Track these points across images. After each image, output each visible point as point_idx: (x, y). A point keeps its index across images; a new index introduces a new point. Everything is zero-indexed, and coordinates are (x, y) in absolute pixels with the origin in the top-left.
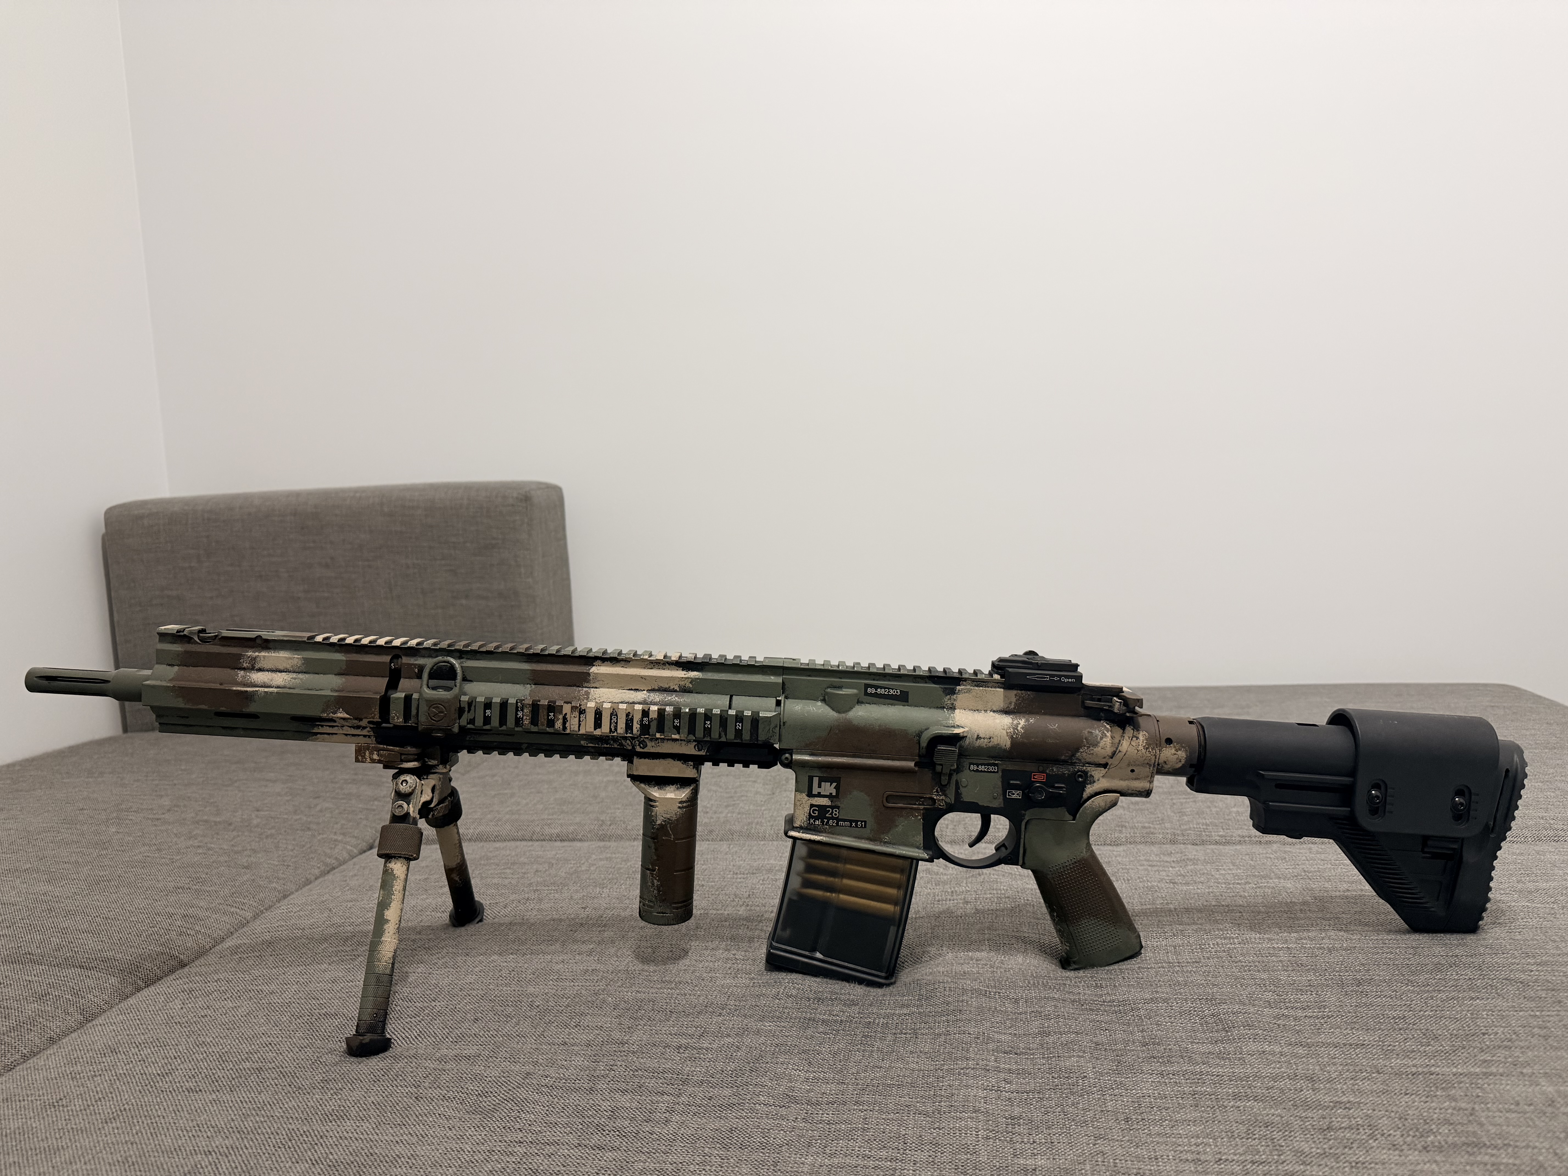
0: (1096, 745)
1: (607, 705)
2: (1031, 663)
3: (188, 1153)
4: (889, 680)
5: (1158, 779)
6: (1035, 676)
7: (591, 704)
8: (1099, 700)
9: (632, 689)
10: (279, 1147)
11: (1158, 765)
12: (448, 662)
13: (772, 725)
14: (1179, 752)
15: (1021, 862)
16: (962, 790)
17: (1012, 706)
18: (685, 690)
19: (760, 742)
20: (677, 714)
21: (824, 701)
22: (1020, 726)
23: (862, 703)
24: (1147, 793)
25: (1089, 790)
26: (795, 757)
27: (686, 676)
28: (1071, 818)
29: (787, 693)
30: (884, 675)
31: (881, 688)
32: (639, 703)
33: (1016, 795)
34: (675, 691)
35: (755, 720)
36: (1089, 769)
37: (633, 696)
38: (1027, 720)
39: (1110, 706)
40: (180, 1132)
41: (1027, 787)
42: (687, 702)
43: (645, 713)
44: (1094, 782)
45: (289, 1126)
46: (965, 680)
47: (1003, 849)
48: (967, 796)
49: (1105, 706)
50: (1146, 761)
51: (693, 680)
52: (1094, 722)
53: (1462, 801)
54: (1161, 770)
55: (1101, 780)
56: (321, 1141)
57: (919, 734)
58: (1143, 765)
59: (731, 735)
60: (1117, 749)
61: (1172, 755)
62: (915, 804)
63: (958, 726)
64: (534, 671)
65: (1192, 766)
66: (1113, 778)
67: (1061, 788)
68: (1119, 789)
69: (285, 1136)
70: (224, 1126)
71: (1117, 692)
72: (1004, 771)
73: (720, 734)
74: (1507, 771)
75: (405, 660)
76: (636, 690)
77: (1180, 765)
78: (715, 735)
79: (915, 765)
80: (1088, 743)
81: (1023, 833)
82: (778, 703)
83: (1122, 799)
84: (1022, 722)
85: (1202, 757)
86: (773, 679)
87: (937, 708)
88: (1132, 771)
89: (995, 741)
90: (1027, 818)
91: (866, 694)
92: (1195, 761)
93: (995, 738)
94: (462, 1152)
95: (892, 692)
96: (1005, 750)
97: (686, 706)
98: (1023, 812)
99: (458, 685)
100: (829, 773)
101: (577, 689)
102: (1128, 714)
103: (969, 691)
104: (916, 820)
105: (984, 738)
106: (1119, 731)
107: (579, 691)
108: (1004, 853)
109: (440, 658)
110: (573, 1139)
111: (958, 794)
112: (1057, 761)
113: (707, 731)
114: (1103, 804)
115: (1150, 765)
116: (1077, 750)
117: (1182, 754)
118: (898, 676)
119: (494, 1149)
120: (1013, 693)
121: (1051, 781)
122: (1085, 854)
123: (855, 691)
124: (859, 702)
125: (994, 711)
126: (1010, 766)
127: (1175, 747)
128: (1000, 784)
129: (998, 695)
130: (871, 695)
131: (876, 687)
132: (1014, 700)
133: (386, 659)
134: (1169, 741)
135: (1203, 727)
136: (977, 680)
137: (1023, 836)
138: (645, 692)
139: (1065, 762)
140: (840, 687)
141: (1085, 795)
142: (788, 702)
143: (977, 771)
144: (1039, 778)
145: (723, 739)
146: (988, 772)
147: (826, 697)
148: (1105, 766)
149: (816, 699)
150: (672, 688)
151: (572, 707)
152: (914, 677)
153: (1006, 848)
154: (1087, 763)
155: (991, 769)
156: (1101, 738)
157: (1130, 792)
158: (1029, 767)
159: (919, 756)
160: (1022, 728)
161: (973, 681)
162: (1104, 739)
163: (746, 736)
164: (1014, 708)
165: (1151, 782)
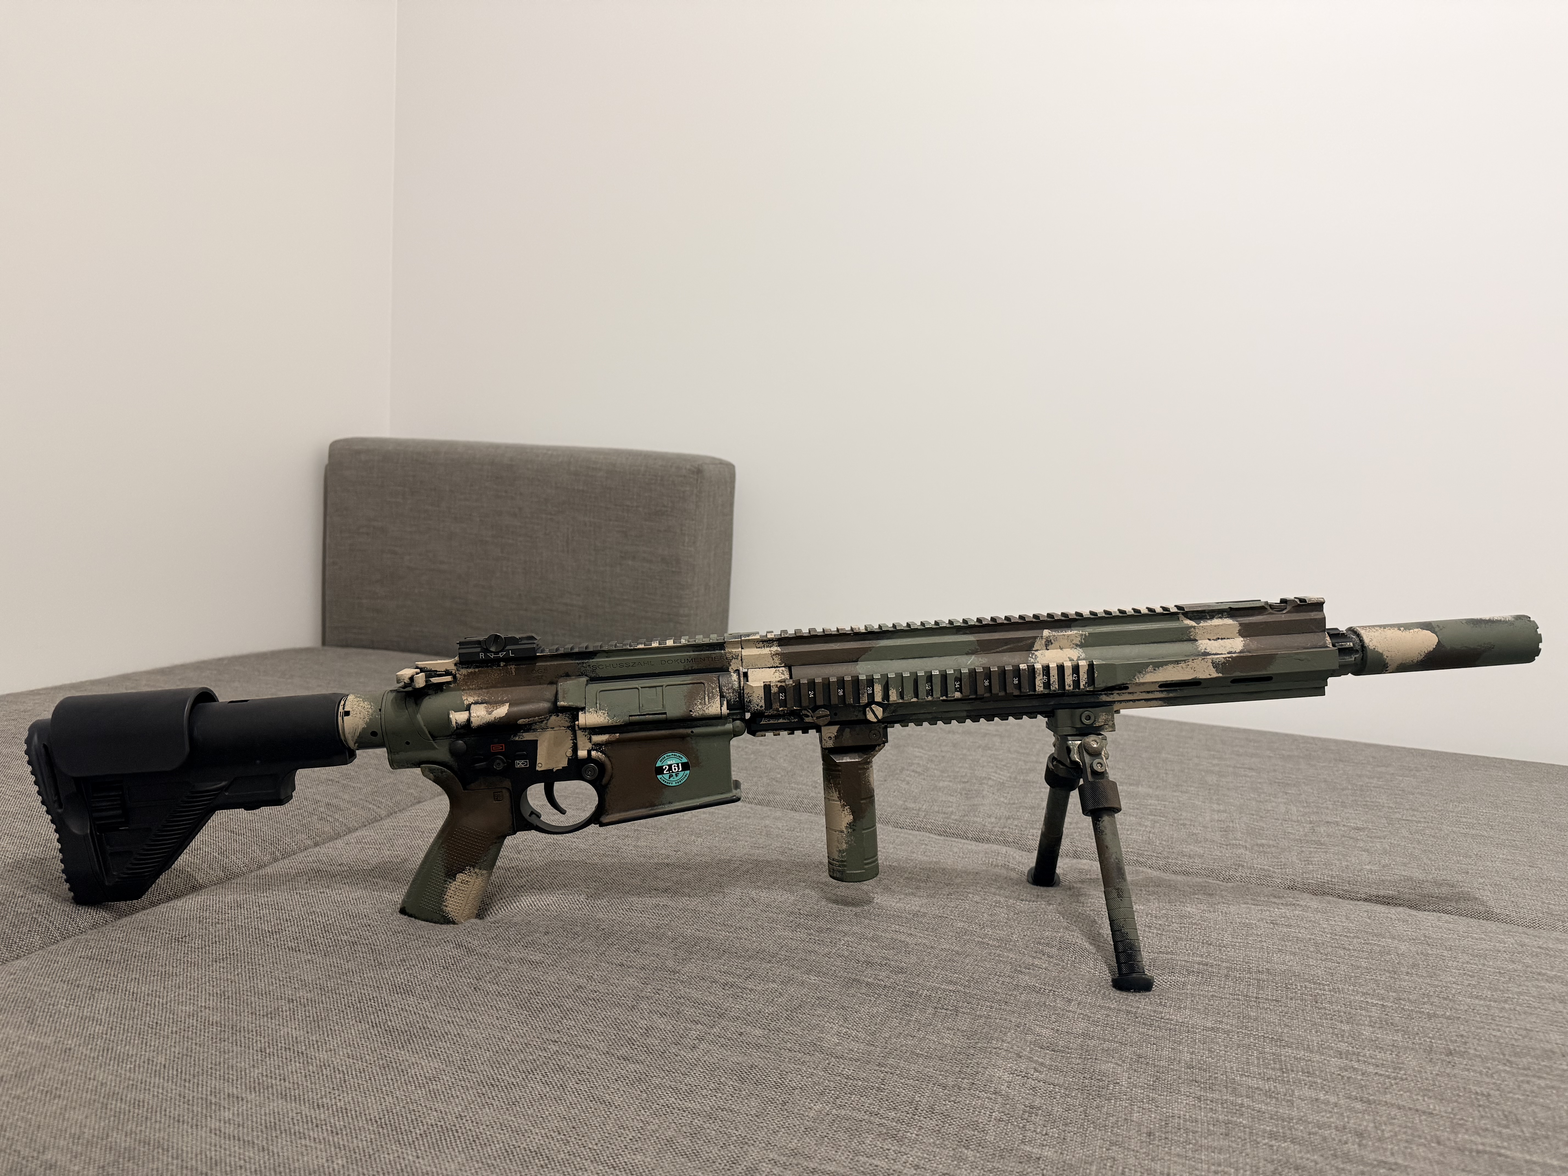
3: (275, 997)
10: (349, 1007)
40: (274, 980)
45: (363, 991)
56: (385, 1008)
69: (357, 999)
70: (310, 982)
94: (502, 1041)
110: (602, 1046)
119: (531, 1043)
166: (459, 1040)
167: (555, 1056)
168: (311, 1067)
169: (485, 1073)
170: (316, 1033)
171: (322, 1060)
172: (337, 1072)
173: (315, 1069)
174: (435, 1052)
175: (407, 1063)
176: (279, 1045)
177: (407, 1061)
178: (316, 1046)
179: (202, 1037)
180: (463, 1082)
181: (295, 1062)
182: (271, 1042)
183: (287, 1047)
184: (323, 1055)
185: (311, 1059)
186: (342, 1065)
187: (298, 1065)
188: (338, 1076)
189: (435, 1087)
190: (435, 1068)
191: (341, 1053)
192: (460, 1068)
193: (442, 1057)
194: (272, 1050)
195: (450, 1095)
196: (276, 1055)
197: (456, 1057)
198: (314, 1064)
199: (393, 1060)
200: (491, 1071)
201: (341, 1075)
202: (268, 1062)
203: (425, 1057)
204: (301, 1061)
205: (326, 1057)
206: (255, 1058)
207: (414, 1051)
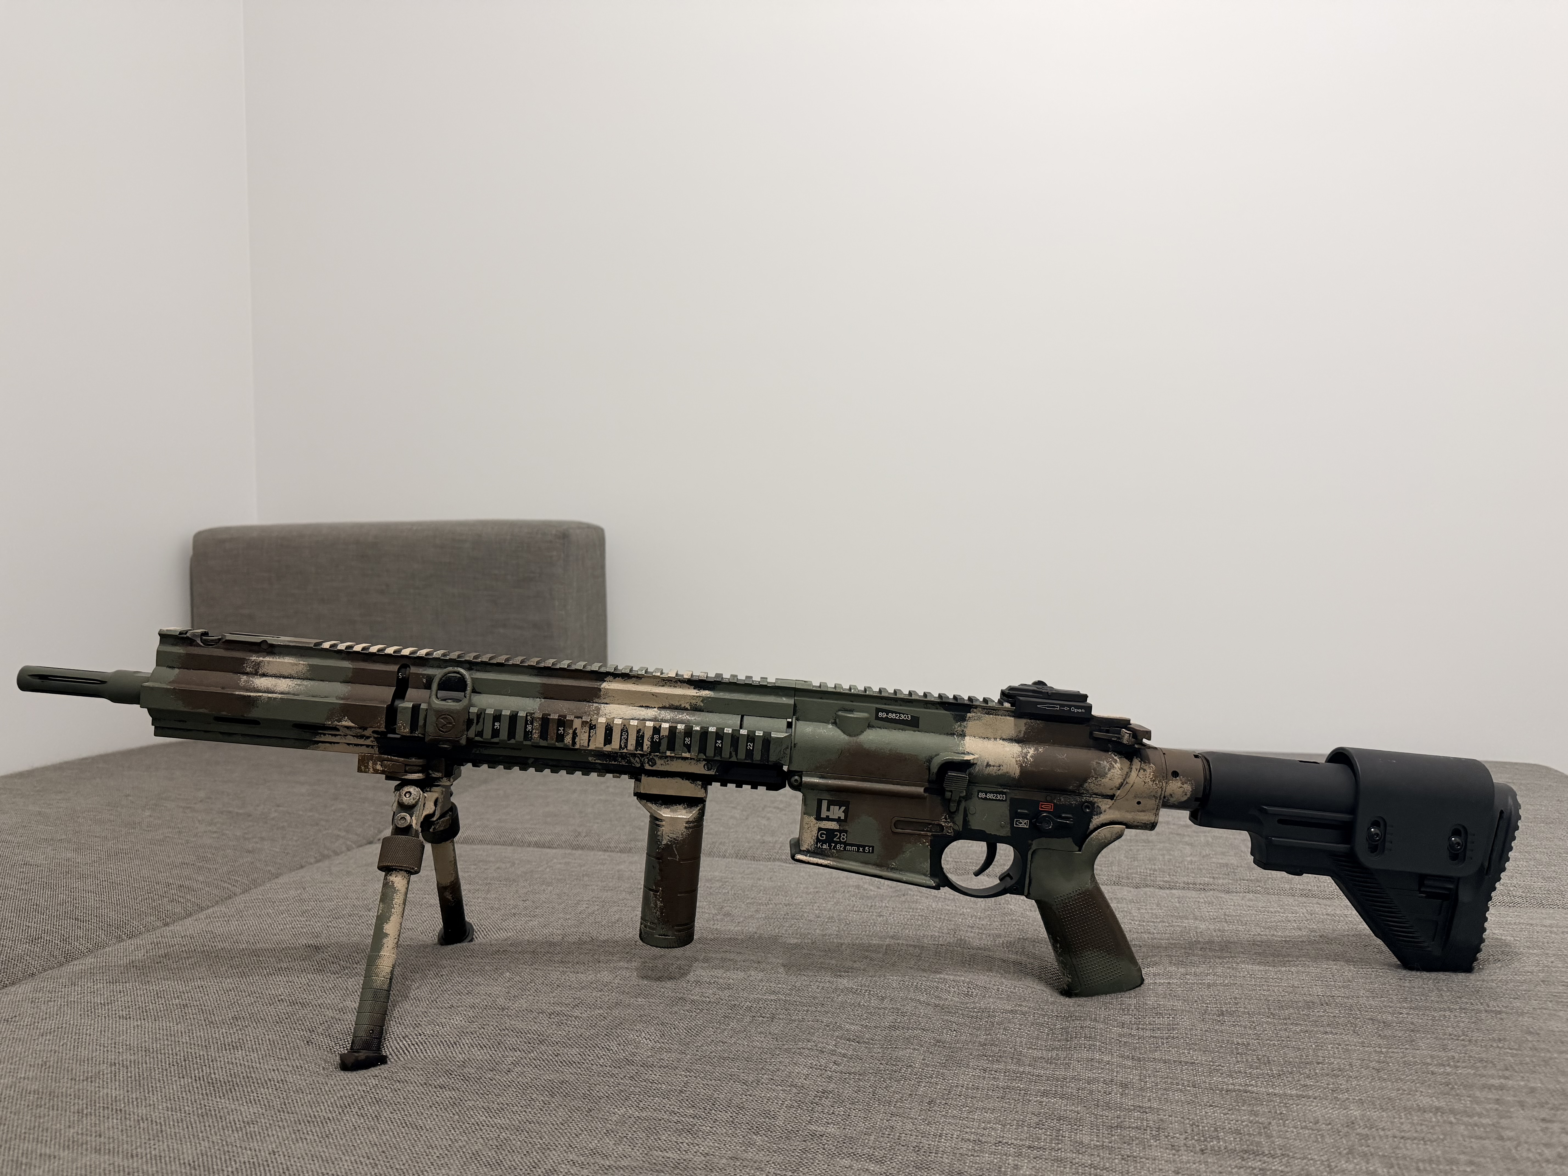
166: (281, 1085)
168: (128, 1122)
169: (303, 1112)
170: (136, 1091)
171: (140, 1115)
172: (154, 1124)
173: (132, 1123)
174: (256, 1098)
175: (226, 1110)
176: (98, 1105)
177: (227, 1108)
178: (135, 1103)
180: (280, 1123)
181: (113, 1119)
182: (89, 1103)
183: (106, 1106)
184: (143, 1111)
185: (130, 1115)
186: (160, 1118)
187: (115, 1121)
188: (155, 1127)
189: (252, 1129)
190: (255, 1113)
191: (160, 1107)
192: (279, 1111)
193: (262, 1102)
194: (89, 1110)
195: (266, 1135)
196: (93, 1114)
197: (277, 1103)
198: (132, 1119)
199: (212, 1109)
200: (310, 1110)
201: (159, 1126)
202: (85, 1122)
203: (245, 1104)
204: (119, 1118)
205: (144, 1112)
206: (72, 1119)
207: (235, 1098)
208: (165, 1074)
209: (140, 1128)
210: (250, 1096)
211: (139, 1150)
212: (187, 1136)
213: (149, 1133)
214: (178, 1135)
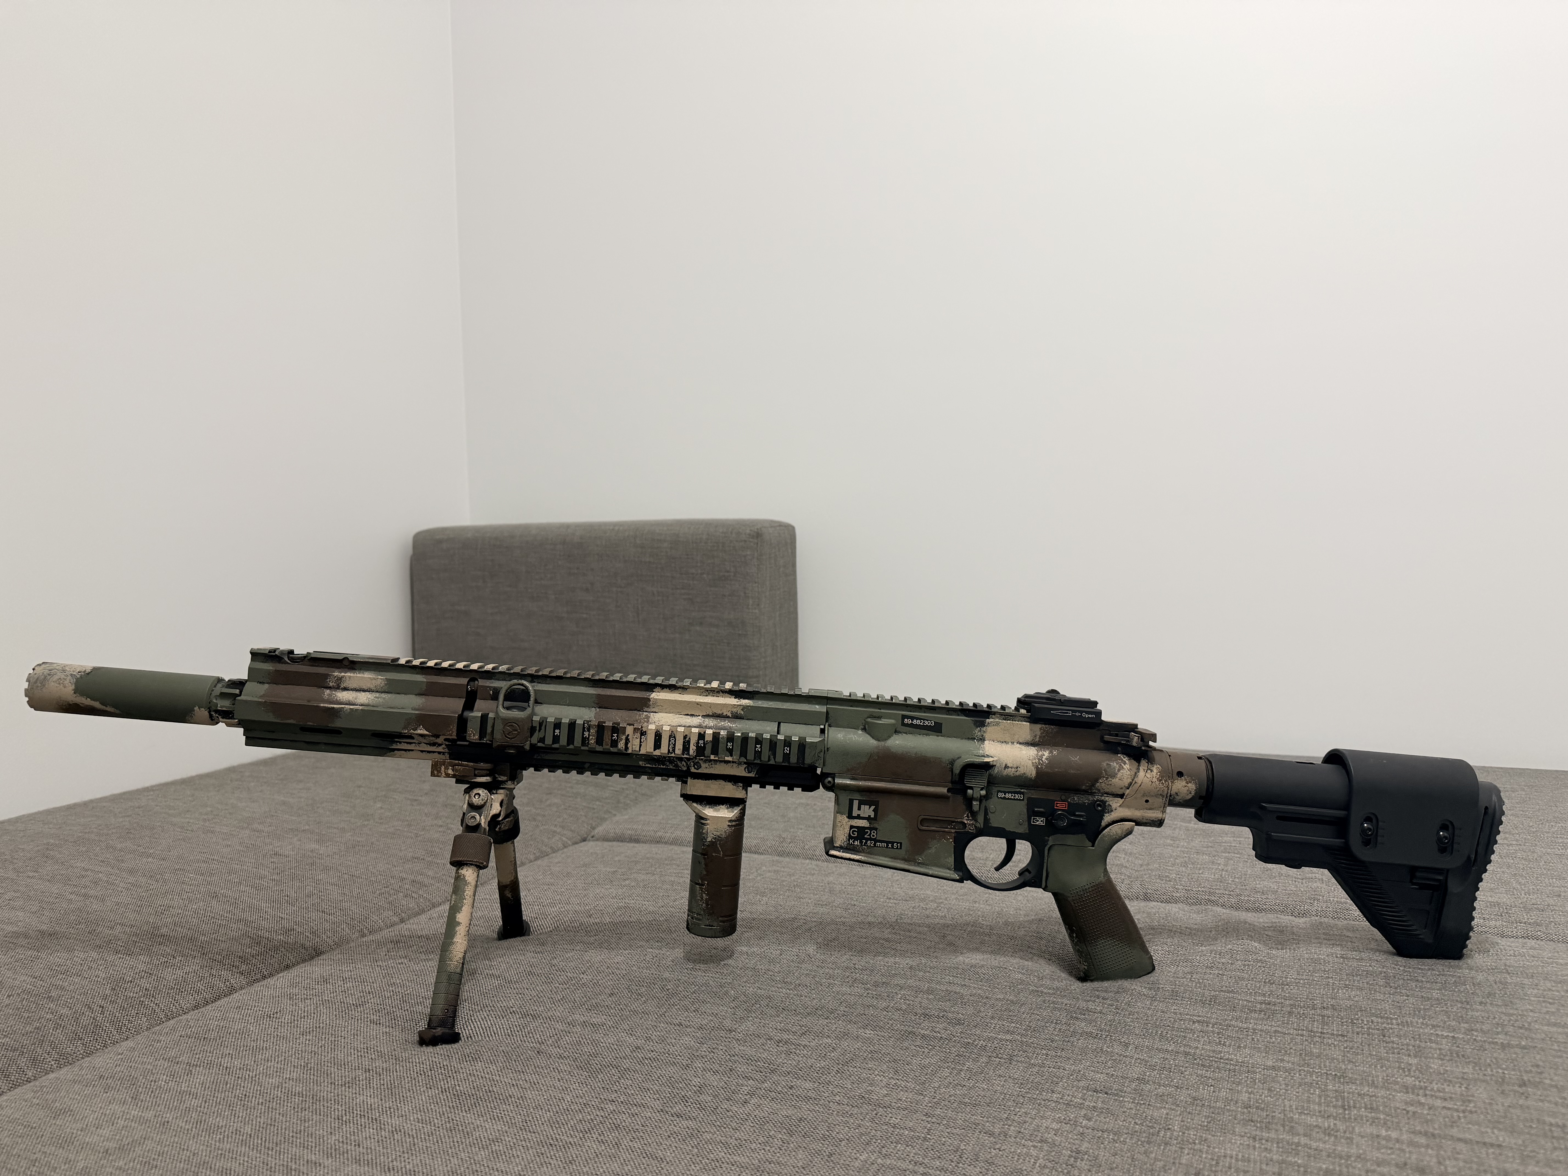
0: (1114, 776)
1: (666, 728)
2: (1054, 700)
4: (925, 712)
5: (1169, 809)
6: (1057, 711)
7: (652, 727)
8: (1117, 735)
9: (688, 715)
11: (1170, 796)
12: (522, 685)
13: (818, 751)
14: (1190, 785)
15: (1043, 885)
16: (990, 816)
17: (1037, 739)
18: (736, 717)
19: (806, 766)
20: (731, 738)
21: (864, 729)
22: (1044, 757)
23: (900, 732)
24: (1159, 823)
25: (1107, 818)
26: (838, 781)
27: (738, 703)
28: (1090, 844)
29: (830, 721)
30: (919, 707)
31: (917, 719)
32: (695, 727)
33: (1040, 821)
34: (728, 717)
35: (802, 745)
36: (1107, 798)
37: (689, 721)
38: (1051, 752)
39: (1128, 741)
41: (1050, 815)
42: (739, 728)
43: (701, 736)
44: (1112, 811)
46: (994, 713)
47: (1027, 873)
48: (996, 821)
49: (1122, 740)
50: (1159, 793)
51: (744, 708)
52: (1112, 755)
53: (1446, 834)
54: (1173, 801)
55: (1118, 809)
57: (952, 762)
58: (1156, 796)
59: (779, 758)
60: (1133, 780)
61: (1183, 787)
62: (947, 828)
63: (988, 756)
64: (599, 696)
65: (1201, 797)
66: (1129, 807)
67: (1081, 816)
68: (1134, 818)
71: (1133, 728)
72: (1029, 799)
73: (769, 757)
74: (1486, 808)
75: (481, 682)
76: (692, 715)
77: (1190, 796)
78: (765, 758)
79: (948, 791)
80: (1106, 774)
81: (1046, 858)
82: (822, 731)
83: (1137, 829)
84: (1046, 754)
85: (1210, 790)
86: (817, 708)
87: (969, 739)
88: (1147, 801)
89: (1021, 771)
90: (1050, 843)
91: (903, 724)
92: (1204, 794)
93: (1022, 768)
95: (927, 723)
96: (1031, 779)
97: (738, 731)
98: (1046, 838)
99: (531, 705)
100: (869, 796)
101: (638, 713)
102: (1143, 748)
103: (998, 724)
104: (949, 843)
105: (1011, 768)
106: (1135, 764)
107: (640, 715)
108: (1028, 876)
109: (515, 681)
111: (986, 820)
112: (1077, 791)
113: (758, 754)
114: (1119, 832)
115: (1163, 796)
116: (1097, 781)
117: (1192, 787)
118: (933, 708)
120: (1038, 727)
121: (1072, 809)
122: (1102, 879)
123: (893, 721)
124: (896, 732)
125: (1020, 743)
126: (1035, 795)
127: (1186, 780)
128: (1025, 811)
129: (1025, 729)
130: (907, 725)
131: (912, 718)
132: (1038, 733)
133: (464, 681)
134: (1180, 774)
135: (1210, 762)
136: (1004, 713)
137: (1046, 861)
138: (700, 717)
139: (1086, 792)
140: (879, 718)
141: (1103, 824)
142: (832, 729)
143: (1004, 798)
144: (1061, 806)
145: (772, 762)
146: (1014, 799)
147: (867, 726)
148: (1122, 796)
149: (857, 728)
150: (725, 714)
151: (635, 729)
152: (948, 709)
153: (1030, 872)
154: (1105, 793)
155: (1017, 796)
156: (1119, 770)
157: (1144, 821)
158: (1052, 796)
159: (952, 782)
160: (1047, 759)
161: (1001, 714)
162: (1121, 771)
163: (793, 759)
164: (1039, 741)
165: (1164, 812)
166: (521, 1102)
167: (611, 1115)
168: (383, 1133)
169: (544, 1133)
170: (389, 1100)
171: (394, 1125)
172: (407, 1136)
173: (387, 1134)
174: (499, 1115)
175: (472, 1126)
176: (355, 1112)
177: (473, 1124)
178: (388, 1112)
179: (285, 1107)
180: (523, 1143)
181: (369, 1128)
182: (347, 1110)
183: (362, 1114)
184: (396, 1121)
185: (384, 1125)
186: (412, 1130)
187: (371, 1131)
188: (408, 1140)
189: (497, 1147)
190: (499, 1131)
191: (412, 1119)
192: (521, 1129)
193: (505, 1119)
194: (348, 1117)
196: (351, 1121)
197: (518, 1119)
198: (387, 1130)
199: (459, 1123)
200: (551, 1131)
201: (411, 1139)
202: (344, 1129)
203: (489, 1120)
204: (375, 1127)
205: (397, 1123)
206: (333, 1125)
207: (480, 1113)
208: (414, 1082)
209: (394, 1140)
210: (493, 1112)
211: (395, 1163)
212: (438, 1152)
213: (403, 1146)
214: (429, 1149)
